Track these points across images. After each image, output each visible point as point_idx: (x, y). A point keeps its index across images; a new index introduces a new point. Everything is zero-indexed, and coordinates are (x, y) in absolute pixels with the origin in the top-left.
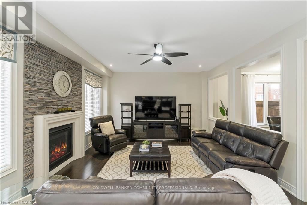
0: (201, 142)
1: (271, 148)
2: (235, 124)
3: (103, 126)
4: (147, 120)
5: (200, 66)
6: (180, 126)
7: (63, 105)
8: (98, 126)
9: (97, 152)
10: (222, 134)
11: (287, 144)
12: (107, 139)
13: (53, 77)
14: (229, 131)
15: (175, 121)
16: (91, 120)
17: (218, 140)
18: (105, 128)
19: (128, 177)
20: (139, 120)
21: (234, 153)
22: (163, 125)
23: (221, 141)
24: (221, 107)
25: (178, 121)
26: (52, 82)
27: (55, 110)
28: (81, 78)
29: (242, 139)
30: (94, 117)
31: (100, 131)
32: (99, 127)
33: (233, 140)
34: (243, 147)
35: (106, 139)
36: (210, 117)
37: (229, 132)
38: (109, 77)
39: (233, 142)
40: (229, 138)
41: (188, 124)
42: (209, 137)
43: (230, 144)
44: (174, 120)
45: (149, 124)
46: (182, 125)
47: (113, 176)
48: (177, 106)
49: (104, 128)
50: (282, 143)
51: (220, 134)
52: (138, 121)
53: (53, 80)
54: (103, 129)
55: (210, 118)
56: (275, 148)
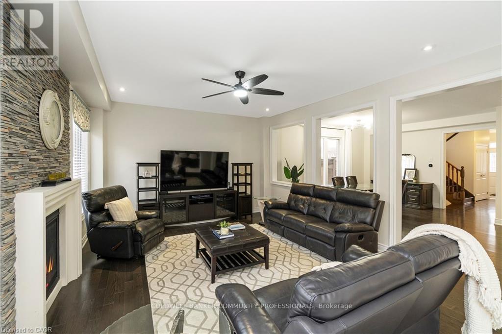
0: (284, 215)
1: (372, 209)
2: (321, 188)
3: (117, 208)
4: (182, 191)
5: (267, 110)
6: (238, 195)
7: (50, 168)
8: (106, 207)
9: (101, 260)
10: (304, 202)
11: (384, 202)
12: (134, 230)
13: (39, 102)
14: (314, 197)
15: (228, 189)
16: (87, 196)
17: (301, 209)
18: (121, 210)
19: (210, 285)
20: (169, 192)
21: (327, 222)
22: (212, 196)
23: (305, 211)
24: (286, 166)
25: (232, 188)
26: (38, 114)
27: (42, 178)
28: (69, 110)
29: (335, 205)
30: (94, 191)
31: (110, 218)
32: (108, 210)
33: (323, 207)
34: (340, 213)
35: (132, 230)
36: (273, 180)
37: (314, 199)
38: (105, 111)
39: (325, 209)
40: (316, 205)
41: (245, 193)
42: (287, 207)
43: (321, 213)
44: (226, 188)
45: (191, 197)
46: (240, 195)
47: (182, 291)
48: (230, 166)
49: (118, 210)
50: (381, 203)
51: (303, 202)
52: (168, 194)
53: (38, 109)
54: (117, 212)
55: (273, 182)
56: (375, 209)
